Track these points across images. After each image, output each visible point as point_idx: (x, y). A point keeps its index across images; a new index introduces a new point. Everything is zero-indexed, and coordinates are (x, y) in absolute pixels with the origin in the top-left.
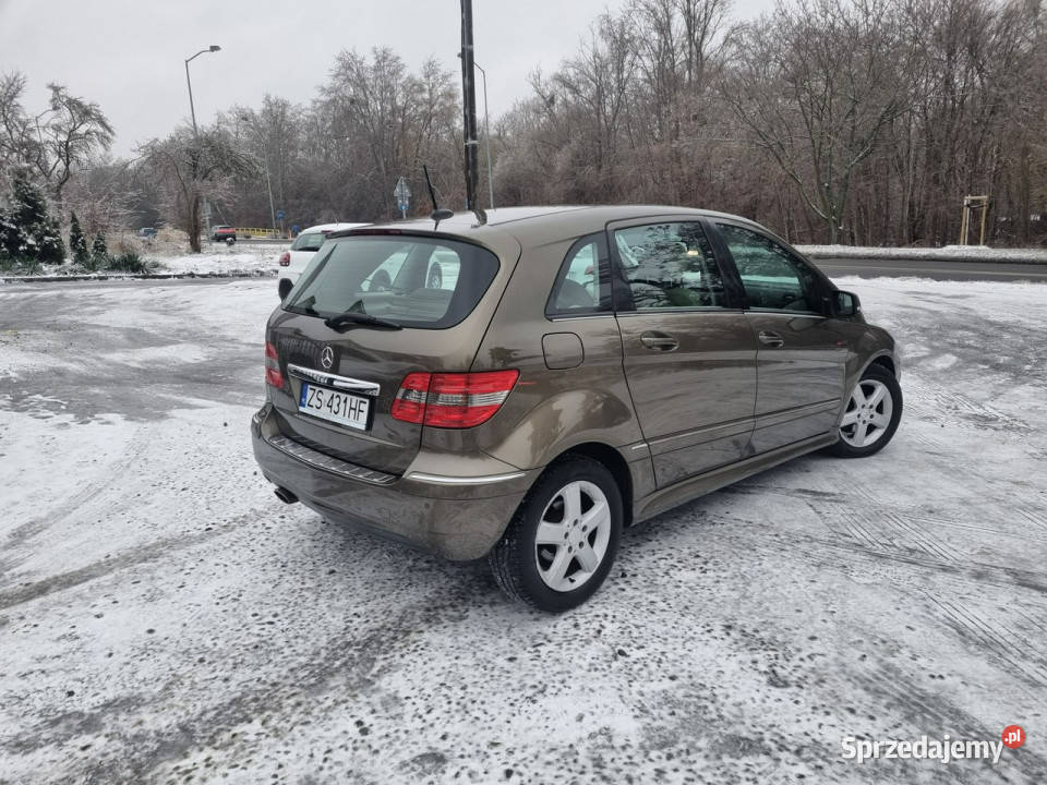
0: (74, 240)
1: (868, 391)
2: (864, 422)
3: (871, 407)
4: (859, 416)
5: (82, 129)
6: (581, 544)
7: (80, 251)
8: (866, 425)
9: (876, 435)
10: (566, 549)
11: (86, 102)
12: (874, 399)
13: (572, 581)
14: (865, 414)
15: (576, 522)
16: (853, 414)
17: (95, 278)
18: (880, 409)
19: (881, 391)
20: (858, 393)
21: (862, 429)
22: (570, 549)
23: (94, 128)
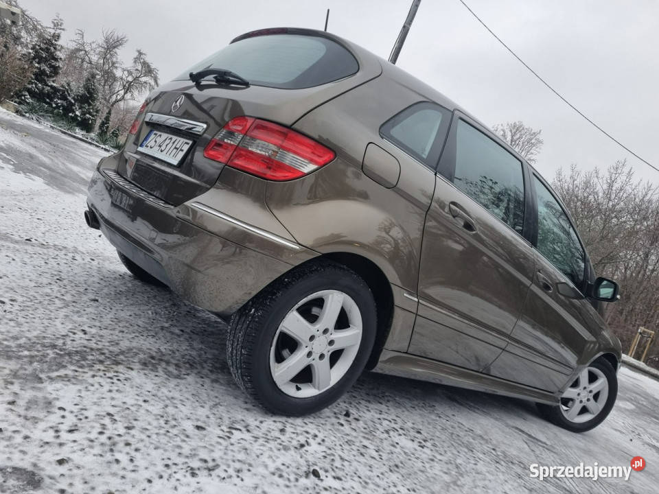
0: (103, 124)
1: (593, 378)
2: (581, 402)
3: (591, 392)
4: (579, 394)
5: (143, 79)
6: (322, 356)
7: (103, 131)
8: (582, 405)
9: (586, 418)
10: (306, 351)
11: (153, 66)
12: (595, 387)
13: (298, 389)
14: (584, 395)
15: (326, 331)
16: (575, 391)
17: (102, 148)
18: (596, 397)
19: (602, 383)
20: (584, 376)
21: (577, 407)
22: (309, 354)
23: (150, 81)
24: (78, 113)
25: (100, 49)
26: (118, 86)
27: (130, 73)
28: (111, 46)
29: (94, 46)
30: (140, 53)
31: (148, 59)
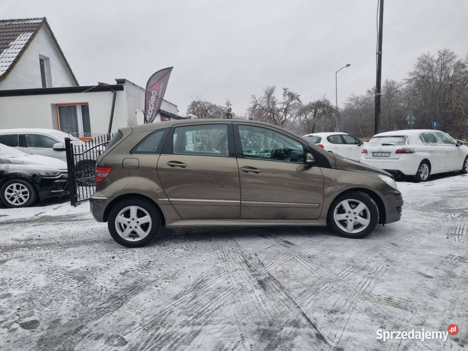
5: (292, 103)
11: (294, 93)
23: (296, 102)
24: (250, 143)
25: (266, 99)
26: (281, 114)
27: (284, 103)
28: (269, 94)
29: (261, 99)
30: (285, 90)
31: (290, 90)
